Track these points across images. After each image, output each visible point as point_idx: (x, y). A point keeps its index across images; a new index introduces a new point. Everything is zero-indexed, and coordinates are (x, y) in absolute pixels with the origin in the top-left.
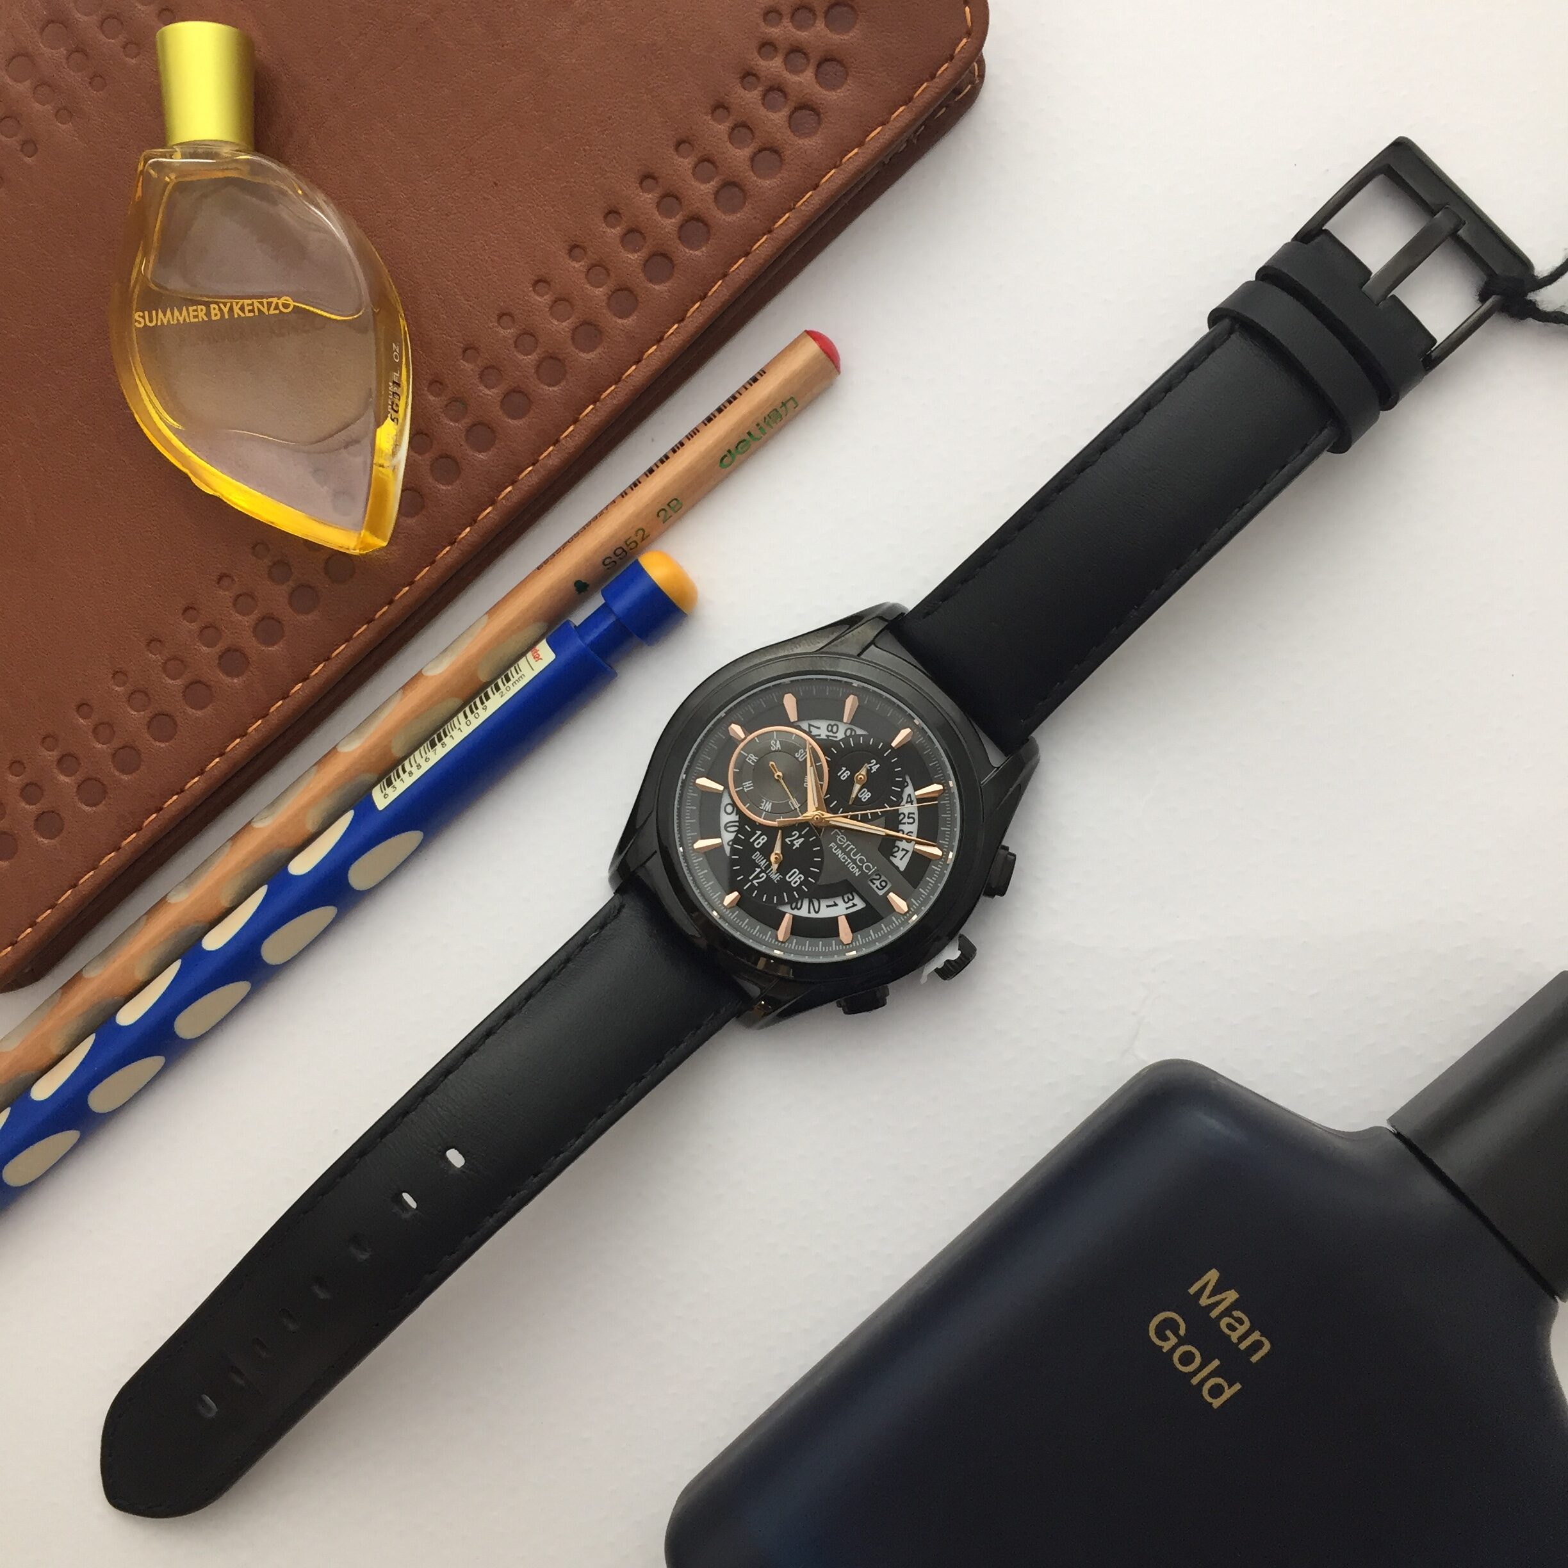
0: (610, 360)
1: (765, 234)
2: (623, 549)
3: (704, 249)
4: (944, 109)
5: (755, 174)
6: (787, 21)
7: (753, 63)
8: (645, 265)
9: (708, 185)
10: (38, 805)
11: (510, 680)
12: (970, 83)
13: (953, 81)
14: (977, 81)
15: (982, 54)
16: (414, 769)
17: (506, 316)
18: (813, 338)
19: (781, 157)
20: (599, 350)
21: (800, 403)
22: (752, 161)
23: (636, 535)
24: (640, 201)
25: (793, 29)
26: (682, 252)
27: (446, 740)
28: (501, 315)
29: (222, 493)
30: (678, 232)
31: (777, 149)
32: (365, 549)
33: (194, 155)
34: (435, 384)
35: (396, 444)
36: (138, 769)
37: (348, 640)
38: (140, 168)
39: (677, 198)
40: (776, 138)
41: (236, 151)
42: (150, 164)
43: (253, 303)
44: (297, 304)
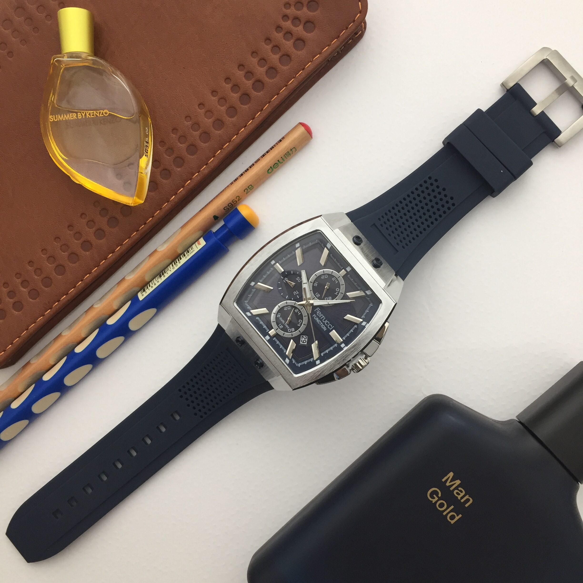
0: (226, 134)
1: (284, 87)
2: (231, 204)
3: (262, 92)
4: (351, 40)
5: (280, 64)
6: (293, 7)
7: (280, 23)
8: (240, 98)
9: (263, 69)
10: (14, 299)
11: (189, 252)
12: (361, 31)
13: (355, 30)
14: (364, 30)
15: (365, 20)
16: (153, 285)
17: (188, 117)
18: (302, 125)
19: (290, 58)
20: (222, 130)
21: (297, 150)
22: (280, 59)
23: (236, 199)
24: (238, 74)
25: (295, 11)
26: (254, 93)
27: (165, 274)
28: (186, 117)
29: (82, 183)
30: (252, 86)
31: (289, 55)
32: (135, 204)
33: (72, 57)
34: (162, 142)
35: (147, 164)
36: (51, 286)
37: (129, 238)
38: (52, 62)
39: (252, 73)
40: (288, 51)
41: (87, 56)
42: (55, 61)
43: (94, 112)
44: (110, 113)
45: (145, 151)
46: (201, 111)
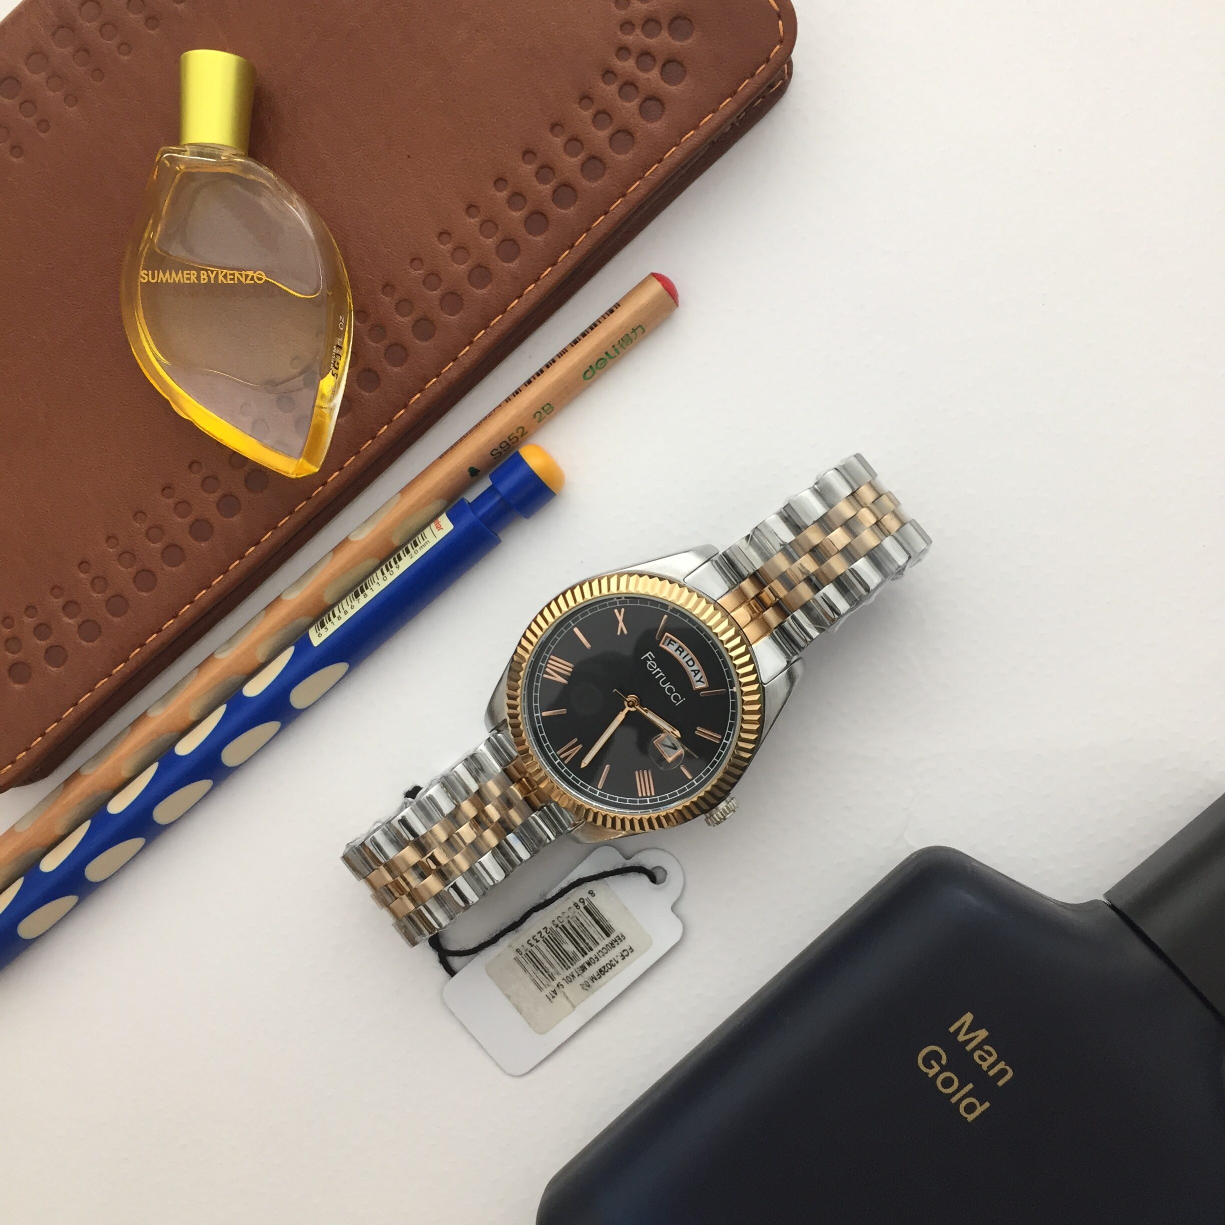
0: (498, 295)
1: (619, 198)
2: (507, 443)
3: (572, 209)
4: (761, 99)
5: (612, 149)
6: (638, 30)
7: (612, 63)
8: (526, 221)
9: (575, 159)
10: (48, 641)
11: (418, 545)
12: (782, 80)
13: (769, 79)
14: (787, 77)
15: (791, 58)
16: (342, 614)
17: (415, 260)
18: (657, 279)
19: (633, 137)
20: (490, 287)
21: (646, 330)
22: (611, 139)
23: (517, 432)
24: (523, 171)
25: (643, 37)
26: (556, 212)
27: (367, 592)
28: (413, 260)
29: (196, 420)
30: (552, 196)
31: (630, 131)
32: (301, 474)
33: (200, 154)
34: (361, 314)
35: (334, 392)
36: (125, 613)
37: (291, 513)
38: (157, 159)
39: (551, 169)
40: (629, 122)
41: (233, 155)
42: (166, 157)
43: (234, 274)
44: (267, 279)
45: (334, 364)
46: (445, 248)
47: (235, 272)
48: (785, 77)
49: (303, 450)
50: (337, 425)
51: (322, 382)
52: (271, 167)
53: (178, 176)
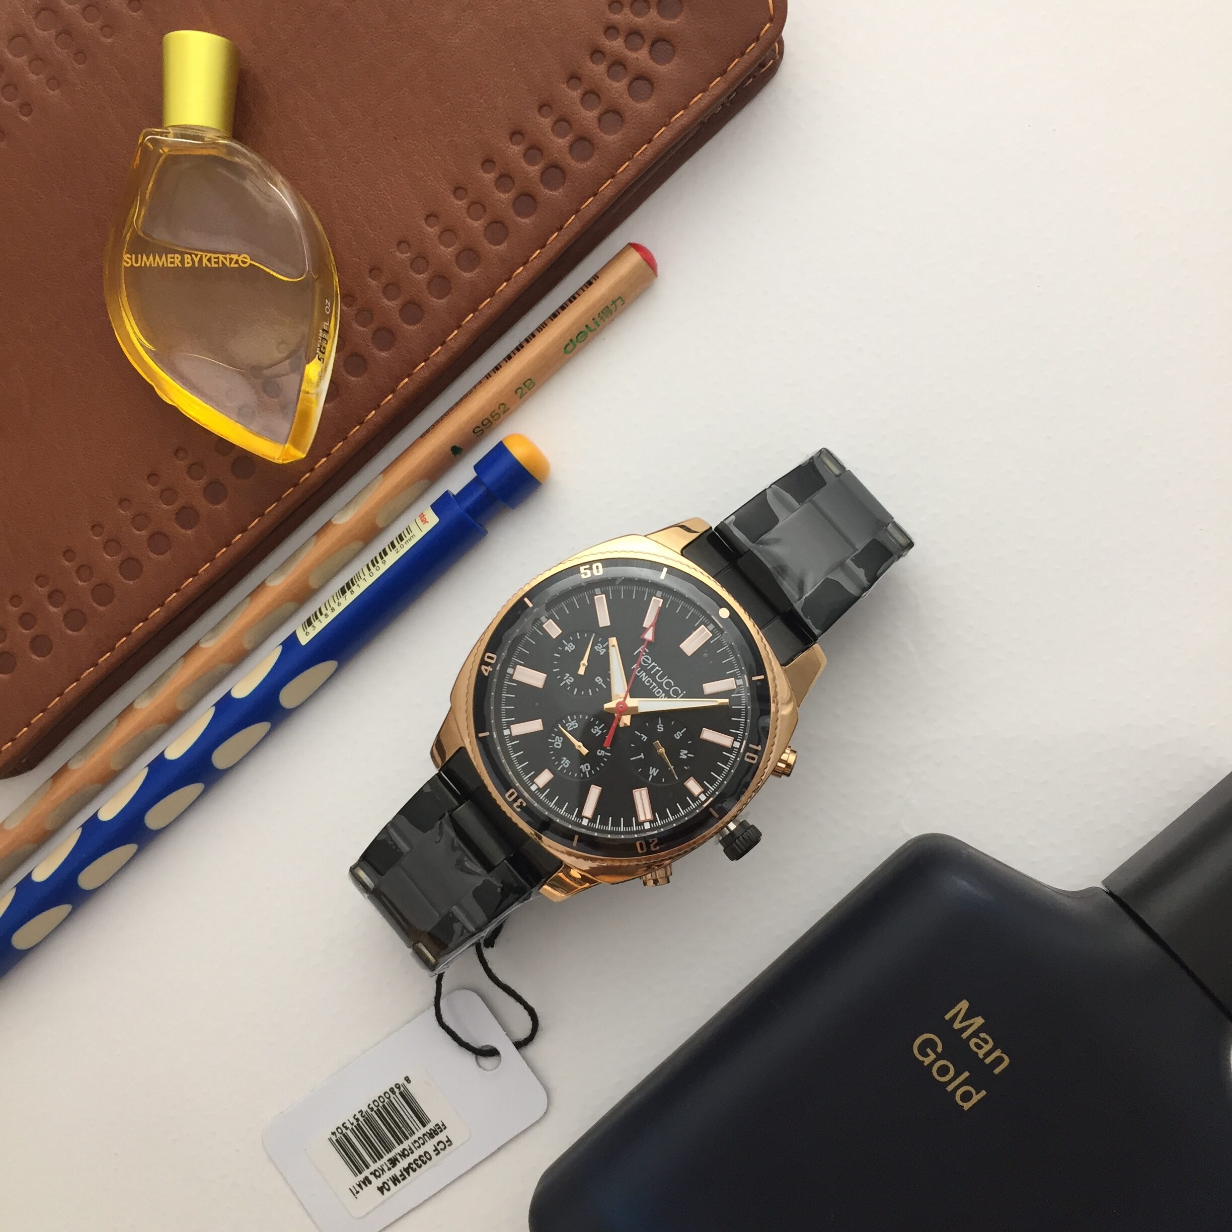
0: (486, 278)
1: (609, 179)
2: (489, 420)
3: (561, 190)
4: (752, 79)
5: (601, 130)
6: (627, 9)
7: (601, 43)
8: (514, 204)
9: (564, 140)
10: (33, 630)
11: (404, 540)
12: (772, 59)
13: (759, 57)
14: (778, 57)
15: (782, 38)
16: (329, 612)
17: (402, 243)
18: (635, 248)
19: (622, 117)
20: (477, 270)
21: (626, 303)
22: (600, 119)
23: (499, 409)
24: (511, 152)
25: (632, 16)
26: (546, 193)
27: (354, 588)
28: (400, 243)
29: (180, 405)
30: (540, 177)
31: (619, 111)
32: (287, 460)
33: (183, 136)
34: (348, 297)
35: (321, 377)
36: (111, 602)
37: (278, 499)
38: (140, 142)
39: (539, 150)
40: (618, 102)
41: (217, 137)
42: (148, 139)
43: (218, 257)
44: (253, 263)
45: (320, 348)
46: (432, 231)
47: (219, 255)
48: (776, 57)
49: (289, 435)
50: (324, 410)
51: (307, 366)
52: (256, 149)
53: (161, 160)
